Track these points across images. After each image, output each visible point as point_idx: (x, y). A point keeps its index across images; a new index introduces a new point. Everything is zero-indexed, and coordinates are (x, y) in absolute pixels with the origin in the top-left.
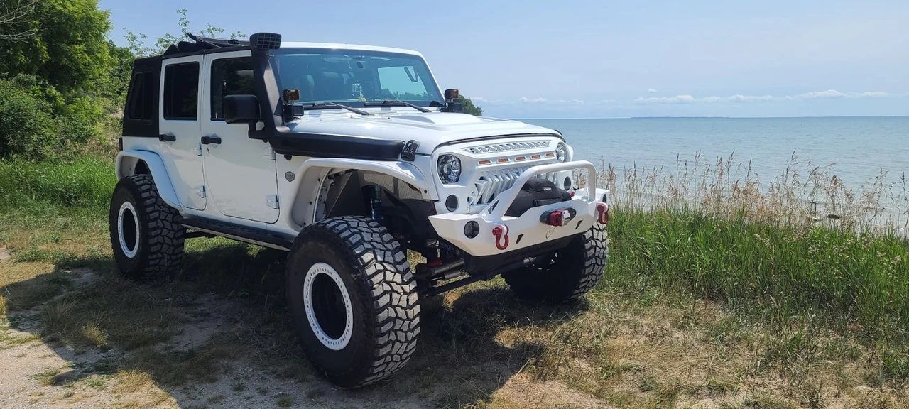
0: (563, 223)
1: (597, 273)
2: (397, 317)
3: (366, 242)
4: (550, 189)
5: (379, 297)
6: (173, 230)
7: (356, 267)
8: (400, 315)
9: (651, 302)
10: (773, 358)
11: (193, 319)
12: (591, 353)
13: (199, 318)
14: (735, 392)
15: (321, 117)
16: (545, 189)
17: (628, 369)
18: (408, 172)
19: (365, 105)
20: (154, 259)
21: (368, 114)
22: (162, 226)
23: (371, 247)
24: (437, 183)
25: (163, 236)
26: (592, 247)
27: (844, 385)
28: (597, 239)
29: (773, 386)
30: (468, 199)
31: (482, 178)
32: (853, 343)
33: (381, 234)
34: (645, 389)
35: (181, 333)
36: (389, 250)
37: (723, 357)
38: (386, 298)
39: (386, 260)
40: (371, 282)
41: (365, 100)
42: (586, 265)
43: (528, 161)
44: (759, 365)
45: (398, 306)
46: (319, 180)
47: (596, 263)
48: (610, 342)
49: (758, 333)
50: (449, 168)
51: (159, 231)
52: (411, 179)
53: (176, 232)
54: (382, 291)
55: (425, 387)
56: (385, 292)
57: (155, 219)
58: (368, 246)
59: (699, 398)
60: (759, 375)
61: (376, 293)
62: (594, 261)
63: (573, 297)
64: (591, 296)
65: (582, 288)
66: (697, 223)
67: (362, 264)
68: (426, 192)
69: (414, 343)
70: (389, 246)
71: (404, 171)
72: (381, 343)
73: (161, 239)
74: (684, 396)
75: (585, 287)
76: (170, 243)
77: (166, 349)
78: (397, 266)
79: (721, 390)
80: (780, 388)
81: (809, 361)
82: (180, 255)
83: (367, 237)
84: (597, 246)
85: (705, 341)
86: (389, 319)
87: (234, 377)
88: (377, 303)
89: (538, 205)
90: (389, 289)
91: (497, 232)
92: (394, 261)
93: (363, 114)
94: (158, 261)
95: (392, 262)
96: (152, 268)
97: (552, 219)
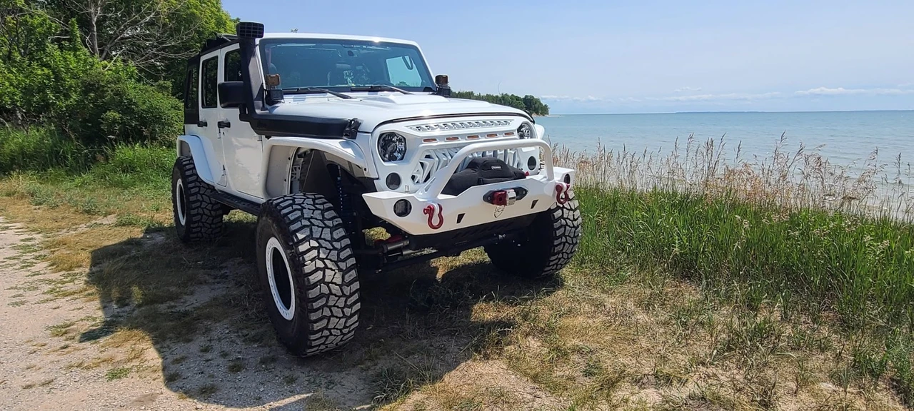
0: (508, 202)
1: (568, 252)
2: (331, 293)
3: (306, 219)
4: (499, 167)
5: (311, 273)
6: (211, 203)
7: (291, 243)
8: (334, 292)
9: (623, 281)
10: (731, 347)
11: (211, 281)
12: (545, 332)
13: (217, 280)
14: (683, 383)
15: (306, 100)
16: (493, 167)
17: (578, 350)
18: (349, 151)
19: (353, 90)
20: (197, 227)
21: (351, 98)
22: (201, 199)
23: (309, 224)
24: (376, 161)
25: (203, 208)
26: (562, 226)
27: (803, 382)
28: (567, 218)
29: (726, 378)
30: (413, 177)
31: (428, 157)
32: (825, 331)
33: (323, 211)
34: (588, 374)
35: (192, 293)
36: (328, 227)
37: (680, 343)
38: (319, 275)
39: (322, 237)
40: (303, 258)
41: (353, 85)
42: (555, 244)
43: (462, 141)
44: (714, 353)
45: (332, 283)
46: (289, 159)
47: (567, 242)
48: (566, 321)
49: (725, 317)
50: (390, 146)
51: (198, 204)
52: (351, 157)
53: (213, 205)
54: (314, 268)
55: (371, 359)
56: (317, 269)
57: (195, 194)
58: (307, 223)
59: (642, 387)
60: (713, 365)
61: (307, 269)
62: (564, 240)
63: (544, 274)
64: (565, 272)
65: (553, 265)
66: (682, 204)
67: (296, 240)
68: (365, 169)
69: (356, 318)
70: (329, 223)
71: (345, 150)
72: (315, 318)
73: (200, 211)
74: (627, 384)
75: (557, 264)
76: (209, 214)
77: (168, 308)
78: (334, 243)
79: (668, 380)
80: (733, 380)
81: (773, 351)
82: (219, 224)
83: (307, 213)
84: (567, 224)
85: (665, 324)
86: (321, 296)
87: (209, 339)
88: (308, 279)
89: (484, 183)
90: (323, 266)
91: (430, 211)
92: (332, 237)
93: (345, 97)
94: (199, 229)
95: (329, 239)
96: (195, 235)
97: (496, 198)
